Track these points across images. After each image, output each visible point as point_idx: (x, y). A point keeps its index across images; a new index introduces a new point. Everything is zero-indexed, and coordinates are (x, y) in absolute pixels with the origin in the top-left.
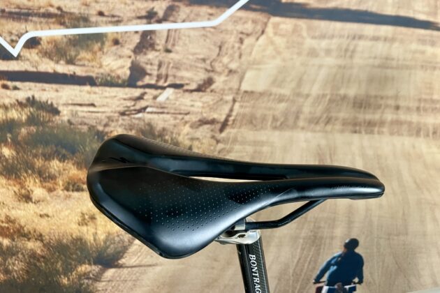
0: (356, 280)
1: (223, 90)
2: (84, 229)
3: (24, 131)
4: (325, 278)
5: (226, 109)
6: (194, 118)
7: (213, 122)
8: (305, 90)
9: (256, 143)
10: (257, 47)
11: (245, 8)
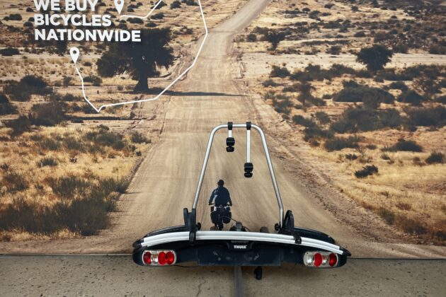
0: (228, 203)
1: (160, 120)
2: (114, 174)
3: (98, 136)
4: (213, 202)
5: (161, 126)
6: (151, 129)
7: (157, 130)
8: (187, 118)
9: (173, 138)
10: (169, 105)
11: (163, 94)
